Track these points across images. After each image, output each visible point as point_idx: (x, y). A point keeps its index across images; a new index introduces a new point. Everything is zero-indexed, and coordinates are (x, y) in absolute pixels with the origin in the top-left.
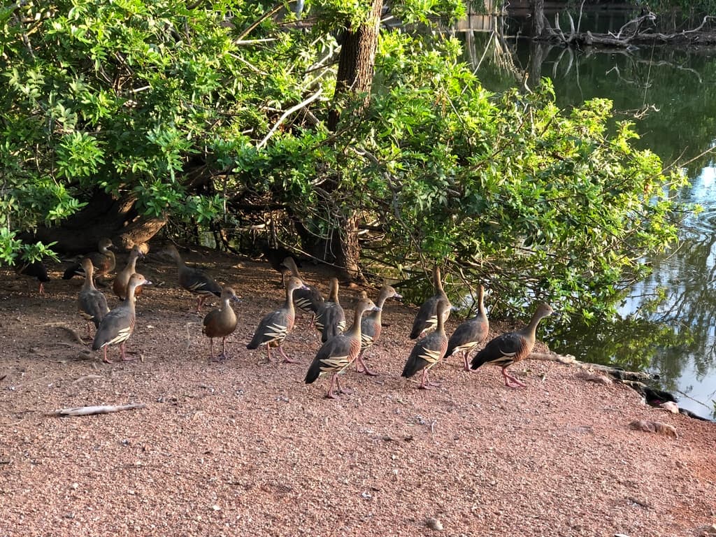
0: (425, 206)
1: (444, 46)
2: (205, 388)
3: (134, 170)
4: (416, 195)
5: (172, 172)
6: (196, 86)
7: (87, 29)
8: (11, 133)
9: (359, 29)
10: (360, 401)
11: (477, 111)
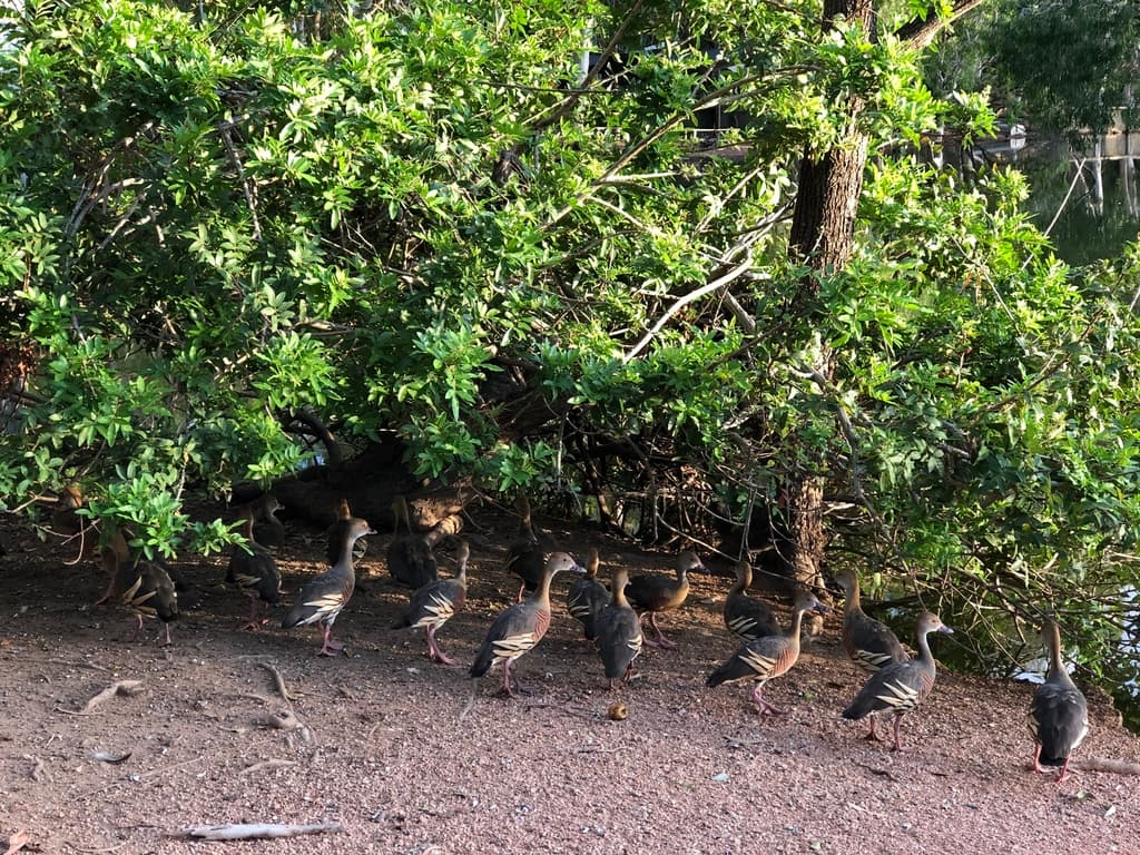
0: (900, 475)
1: (994, 185)
2: (463, 797)
3: (400, 397)
4: (882, 455)
5: (455, 403)
6: (504, 255)
7: (317, 160)
8: (203, 332)
9: (828, 155)
10: (738, 842)
11: (1043, 300)
